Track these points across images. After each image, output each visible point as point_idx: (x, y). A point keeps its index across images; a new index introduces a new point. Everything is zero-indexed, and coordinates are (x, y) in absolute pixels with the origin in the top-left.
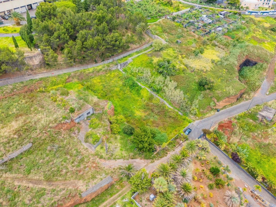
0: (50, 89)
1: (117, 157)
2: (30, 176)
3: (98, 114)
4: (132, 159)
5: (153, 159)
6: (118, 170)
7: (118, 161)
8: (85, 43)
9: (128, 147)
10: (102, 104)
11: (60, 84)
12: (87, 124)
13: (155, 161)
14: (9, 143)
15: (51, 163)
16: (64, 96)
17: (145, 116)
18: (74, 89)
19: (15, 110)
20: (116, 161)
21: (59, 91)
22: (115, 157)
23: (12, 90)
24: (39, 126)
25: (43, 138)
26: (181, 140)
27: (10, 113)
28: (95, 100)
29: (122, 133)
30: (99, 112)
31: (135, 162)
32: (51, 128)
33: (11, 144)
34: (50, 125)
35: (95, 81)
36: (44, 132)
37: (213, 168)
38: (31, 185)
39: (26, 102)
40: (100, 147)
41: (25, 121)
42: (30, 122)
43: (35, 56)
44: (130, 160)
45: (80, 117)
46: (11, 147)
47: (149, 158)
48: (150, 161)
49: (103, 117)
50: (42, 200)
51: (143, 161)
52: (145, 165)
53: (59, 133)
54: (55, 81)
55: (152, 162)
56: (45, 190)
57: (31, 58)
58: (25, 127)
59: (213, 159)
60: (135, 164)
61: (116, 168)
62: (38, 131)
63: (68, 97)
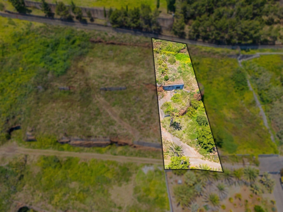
0: (163, 52)
1: (176, 134)
2: (113, 108)
3: (186, 92)
4: (188, 145)
5: (206, 157)
6: (170, 144)
7: (175, 138)
8: (217, 21)
9: (191, 134)
10: (195, 86)
11: (173, 51)
12: (171, 95)
13: (206, 160)
14: (114, 79)
15: (128, 108)
16: (169, 63)
17: (230, 118)
18: (181, 60)
19: (130, 57)
20: (174, 137)
21: (170, 57)
22: (175, 133)
23: (137, 41)
24: (137, 78)
25: (135, 88)
26: (248, 161)
27: (126, 58)
28: (191, 79)
29: (195, 119)
30: (187, 90)
31: (189, 148)
32: (144, 83)
33: (115, 81)
34: (145, 82)
35: (205, 62)
36: (138, 84)
37: (259, 207)
38: (110, 114)
39: (140, 56)
40: (169, 119)
41: (131, 69)
42: (133, 72)
43: (167, 20)
44: (185, 144)
45: (169, 87)
46: (114, 82)
47: (203, 154)
48: (202, 156)
49: (188, 96)
50: (110, 127)
51: (196, 152)
52: (194, 156)
53: (147, 91)
54: (171, 47)
55: (202, 159)
56: (115, 122)
57: (163, 20)
58: (129, 74)
59: (269, 201)
60: (187, 149)
61: (169, 142)
62: (134, 81)
63: (172, 65)
